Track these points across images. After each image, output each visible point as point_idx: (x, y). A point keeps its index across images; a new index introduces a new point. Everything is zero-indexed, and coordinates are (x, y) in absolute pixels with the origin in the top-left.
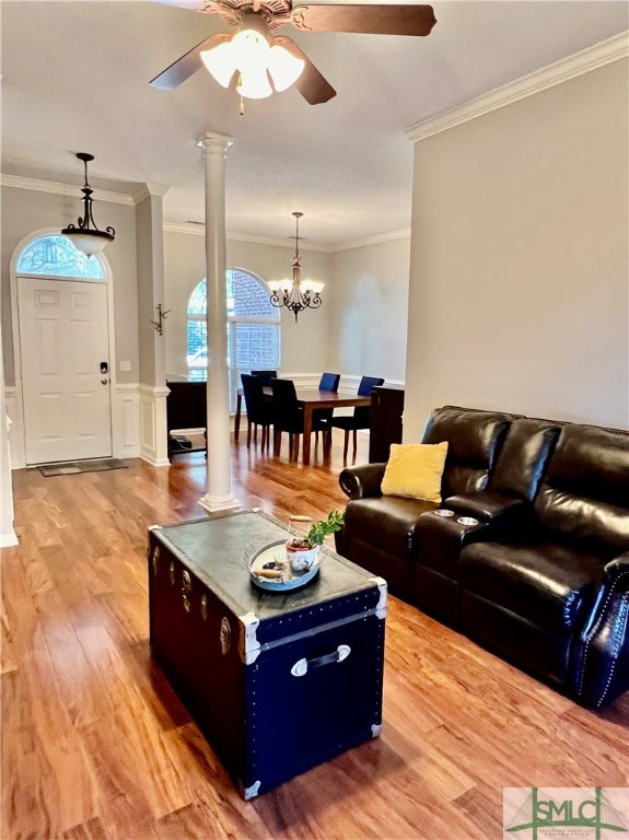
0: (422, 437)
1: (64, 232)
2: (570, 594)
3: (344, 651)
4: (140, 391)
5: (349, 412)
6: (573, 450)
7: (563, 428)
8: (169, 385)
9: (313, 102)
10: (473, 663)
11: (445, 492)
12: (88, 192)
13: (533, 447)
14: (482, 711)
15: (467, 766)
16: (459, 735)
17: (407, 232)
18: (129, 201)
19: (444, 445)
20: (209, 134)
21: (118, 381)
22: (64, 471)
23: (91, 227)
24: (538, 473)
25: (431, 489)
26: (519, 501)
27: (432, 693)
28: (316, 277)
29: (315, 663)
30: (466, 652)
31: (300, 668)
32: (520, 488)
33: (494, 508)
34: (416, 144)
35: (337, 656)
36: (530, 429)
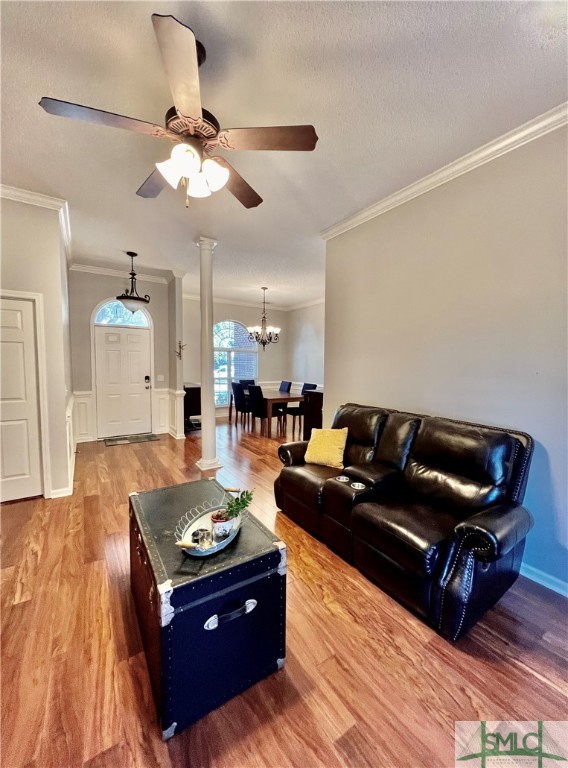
0: (332, 424)
1: (119, 298)
2: (429, 549)
3: (251, 605)
4: (170, 393)
5: (296, 404)
6: (430, 435)
7: (423, 420)
8: (185, 389)
9: (248, 206)
10: (362, 594)
11: (346, 462)
12: (133, 274)
13: (403, 432)
14: (365, 641)
15: (350, 701)
16: (346, 666)
17: (323, 300)
18: (164, 281)
19: (346, 430)
20: (202, 238)
21: (156, 387)
22: (119, 442)
23: (135, 295)
24: (407, 451)
25: (336, 459)
26: (393, 470)
27: (330, 623)
28: (275, 325)
29: (224, 618)
30: (357, 583)
31: (212, 623)
32: (395, 461)
33: (377, 476)
34: (328, 242)
35: (245, 610)
36: (401, 421)
